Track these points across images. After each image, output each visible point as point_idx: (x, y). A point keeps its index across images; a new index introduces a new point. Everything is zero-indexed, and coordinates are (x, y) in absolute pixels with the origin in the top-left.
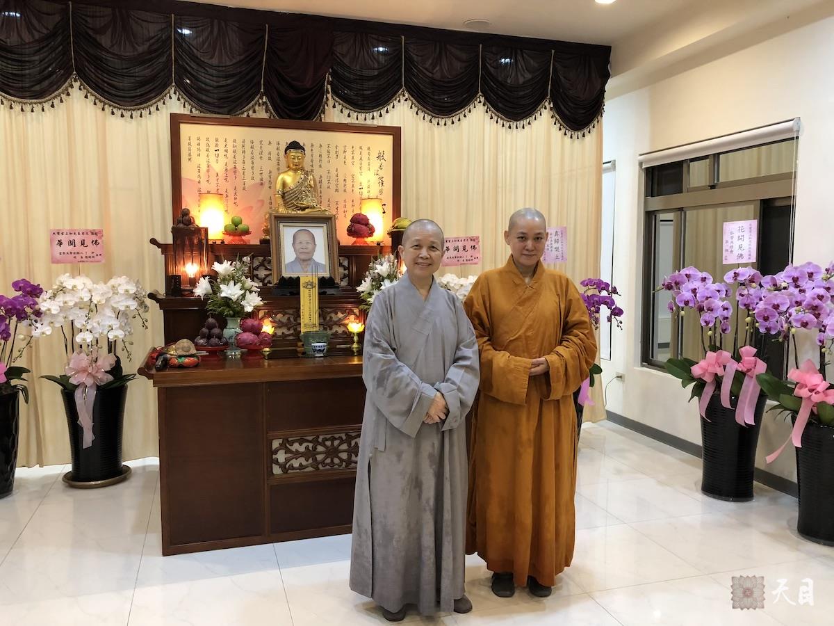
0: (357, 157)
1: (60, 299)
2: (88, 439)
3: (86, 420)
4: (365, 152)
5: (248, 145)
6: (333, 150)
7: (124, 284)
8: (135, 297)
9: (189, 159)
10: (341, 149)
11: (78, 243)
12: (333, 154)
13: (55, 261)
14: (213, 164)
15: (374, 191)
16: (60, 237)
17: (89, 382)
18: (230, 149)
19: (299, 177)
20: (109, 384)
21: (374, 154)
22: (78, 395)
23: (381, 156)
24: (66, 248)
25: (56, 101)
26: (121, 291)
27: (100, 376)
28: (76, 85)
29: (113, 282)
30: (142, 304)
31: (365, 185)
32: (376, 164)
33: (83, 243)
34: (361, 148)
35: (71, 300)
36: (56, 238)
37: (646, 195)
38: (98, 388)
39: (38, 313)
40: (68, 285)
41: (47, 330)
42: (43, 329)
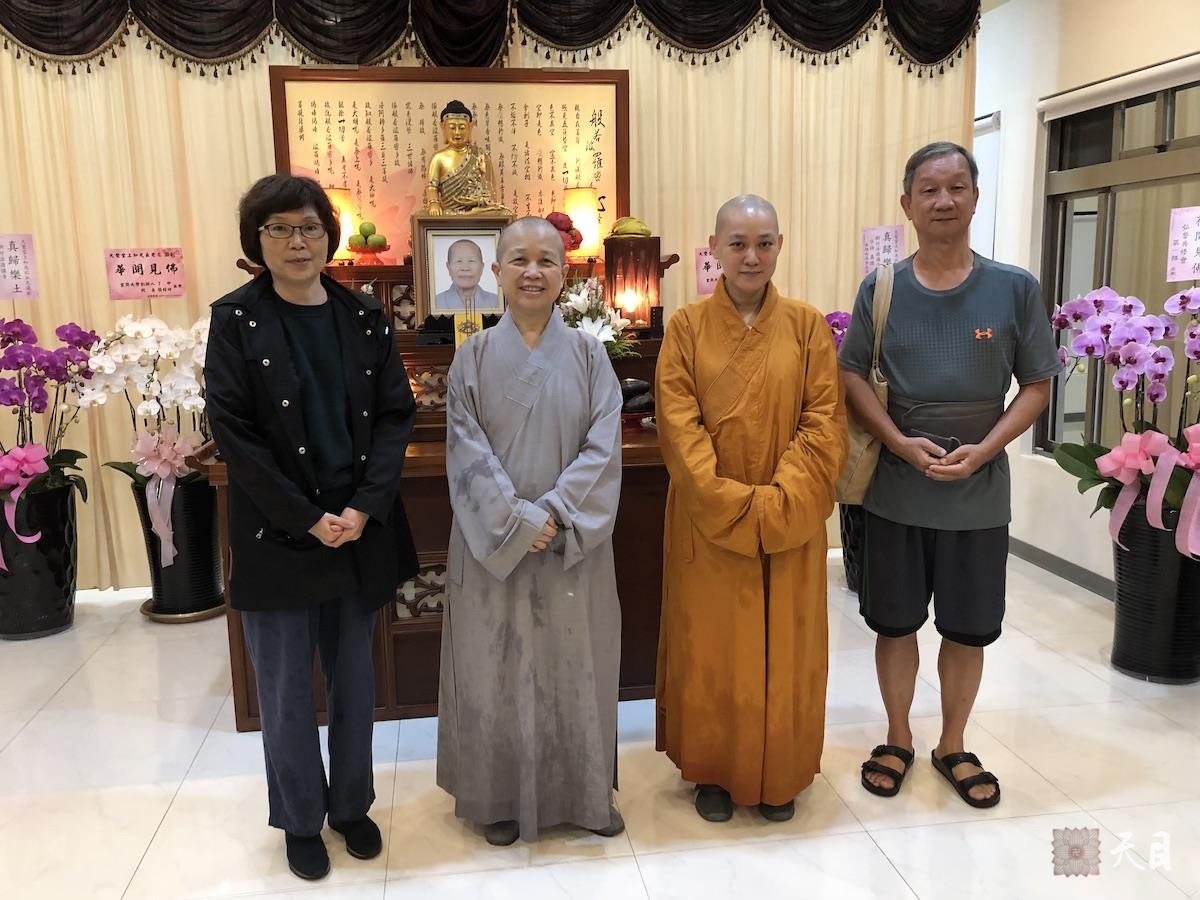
0: (558, 122)
1: (117, 353)
2: (168, 553)
3: (163, 529)
4: (571, 113)
5: (389, 111)
6: (520, 113)
9: (301, 137)
10: (532, 112)
11: (147, 268)
12: (520, 120)
13: (115, 296)
14: (336, 141)
15: (587, 176)
16: (120, 261)
17: (164, 472)
18: (362, 119)
19: (463, 158)
21: (586, 116)
22: (151, 491)
23: (596, 120)
24: (129, 276)
25: (107, 56)
27: (177, 464)
28: (133, 29)
31: (571, 167)
32: (588, 131)
33: (154, 269)
34: (564, 107)
35: (133, 353)
36: (116, 262)
37: (1050, 168)
38: (179, 481)
39: (87, 373)
40: (130, 332)
41: (101, 398)
42: (93, 395)
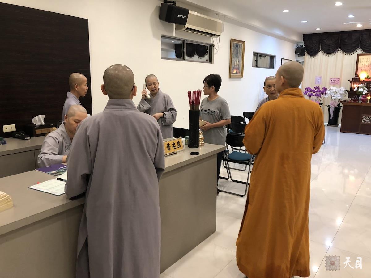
1: (330, 91)
2: (332, 117)
3: (332, 113)
7: (343, 89)
8: (344, 91)
9: (360, 63)
11: (335, 80)
13: (330, 84)
14: (366, 63)
16: (332, 80)
17: (333, 106)
20: (337, 107)
22: (331, 108)
24: (333, 82)
25: (335, 54)
26: (342, 90)
27: (335, 105)
28: (339, 50)
29: (340, 88)
30: (345, 93)
33: (336, 80)
35: (332, 91)
36: (331, 80)
38: (335, 108)
39: (326, 93)
40: (332, 88)
41: (327, 96)
42: (326, 96)
